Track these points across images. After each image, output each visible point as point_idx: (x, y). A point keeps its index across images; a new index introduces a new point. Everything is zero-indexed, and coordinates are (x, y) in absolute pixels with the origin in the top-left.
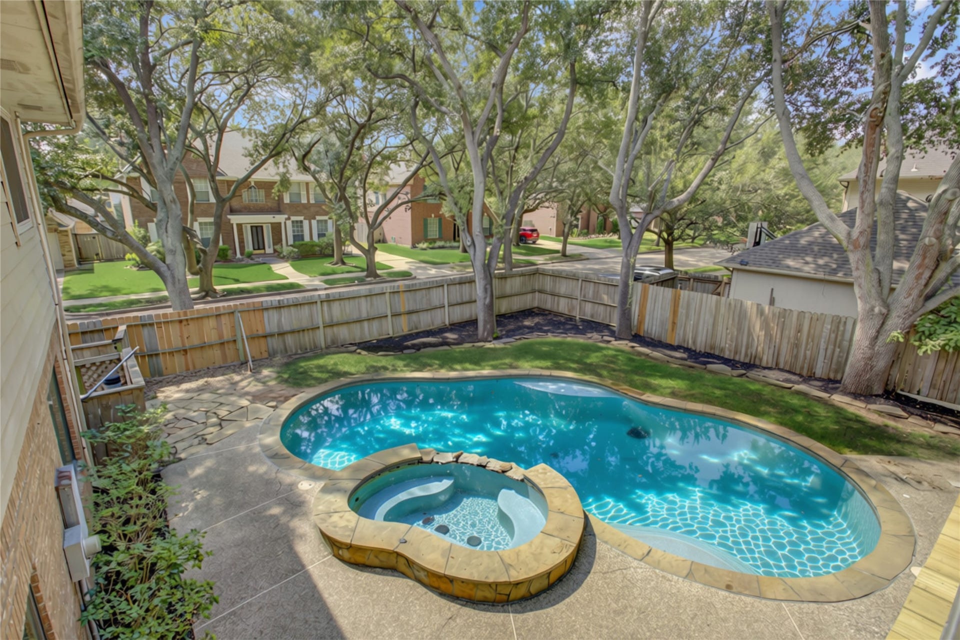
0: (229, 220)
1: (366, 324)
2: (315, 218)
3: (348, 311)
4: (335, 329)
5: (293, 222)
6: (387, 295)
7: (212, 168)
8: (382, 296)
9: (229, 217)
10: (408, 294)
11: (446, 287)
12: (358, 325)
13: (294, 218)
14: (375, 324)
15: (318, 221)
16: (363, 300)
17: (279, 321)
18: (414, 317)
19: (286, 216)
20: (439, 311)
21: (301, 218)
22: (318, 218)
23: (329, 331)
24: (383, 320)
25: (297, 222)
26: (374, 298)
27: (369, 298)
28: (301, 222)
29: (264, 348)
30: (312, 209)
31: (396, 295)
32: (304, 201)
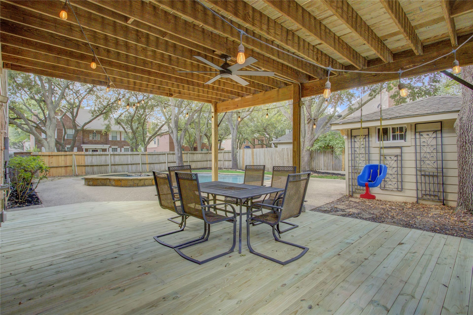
0: (82, 147)
1: (130, 166)
2: (123, 147)
3: (122, 160)
4: (116, 167)
5: (113, 149)
6: (140, 155)
7: (74, 117)
8: (138, 155)
9: (82, 145)
10: (150, 156)
11: (166, 154)
12: (126, 166)
13: (113, 147)
14: (134, 166)
15: (125, 149)
16: (129, 156)
17: (92, 160)
18: (152, 165)
19: (109, 146)
20: (163, 164)
21: (117, 147)
22: (125, 147)
23: (113, 167)
24: (138, 165)
25: (115, 149)
26: (134, 156)
27: (132, 156)
28: (116, 149)
29: (83, 171)
30: (122, 143)
31: (144, 156)
32: (118, 139)
